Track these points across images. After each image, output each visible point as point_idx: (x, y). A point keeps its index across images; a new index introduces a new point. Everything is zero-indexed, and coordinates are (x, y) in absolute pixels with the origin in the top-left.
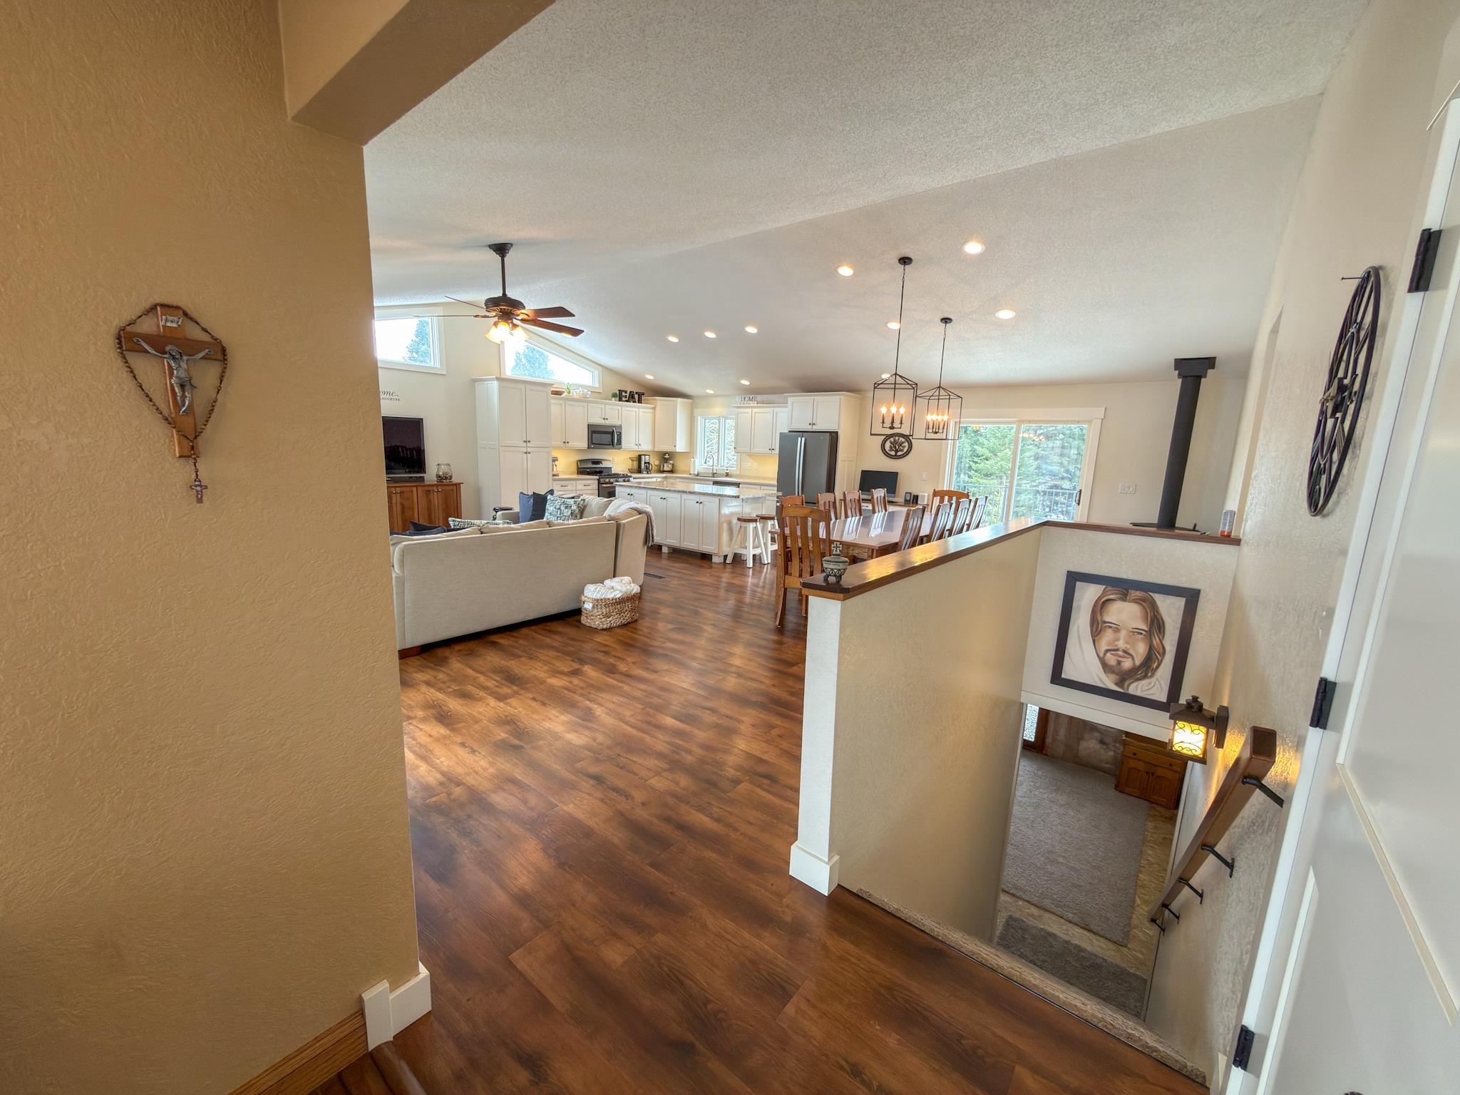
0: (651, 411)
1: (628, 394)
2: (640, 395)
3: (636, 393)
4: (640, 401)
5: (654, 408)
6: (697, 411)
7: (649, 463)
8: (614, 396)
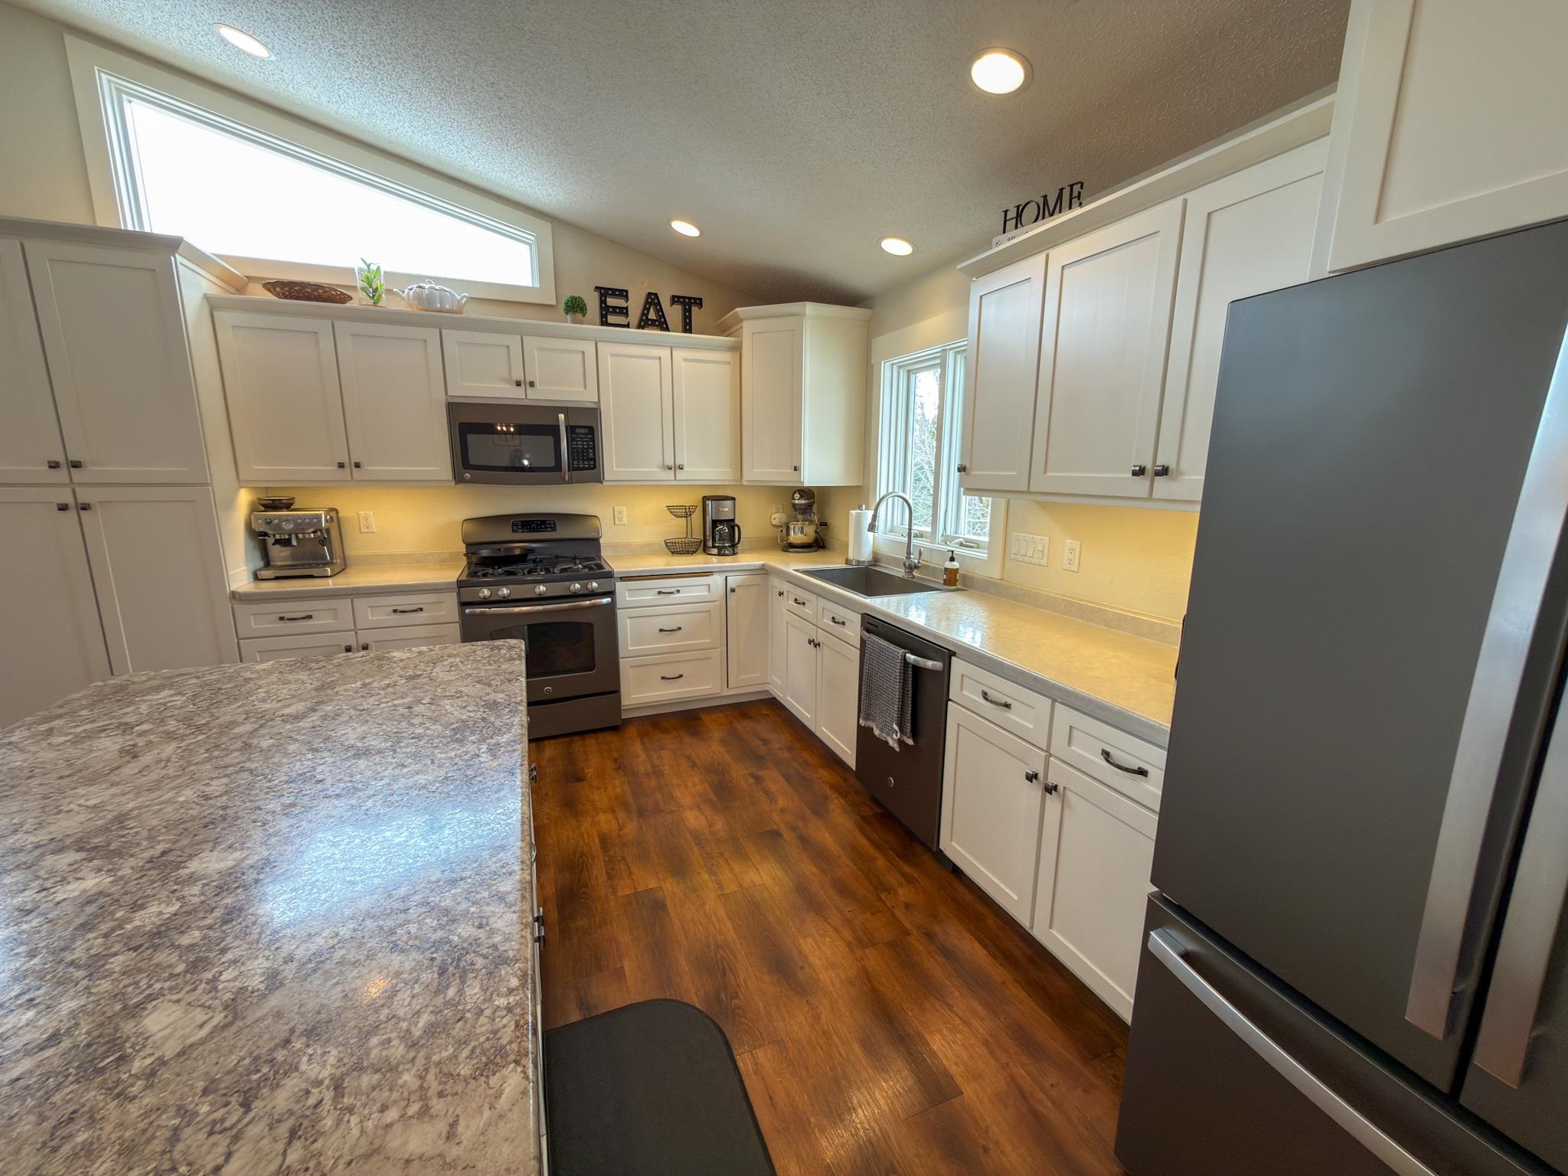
0: (726, 356)
1: (635, 305)
2: (687, 304)
3: (675, 300)
4: (687, 328)
5: (737, 348)
6: (881, 342)
7: (731, 523)
8: (575, 307)
